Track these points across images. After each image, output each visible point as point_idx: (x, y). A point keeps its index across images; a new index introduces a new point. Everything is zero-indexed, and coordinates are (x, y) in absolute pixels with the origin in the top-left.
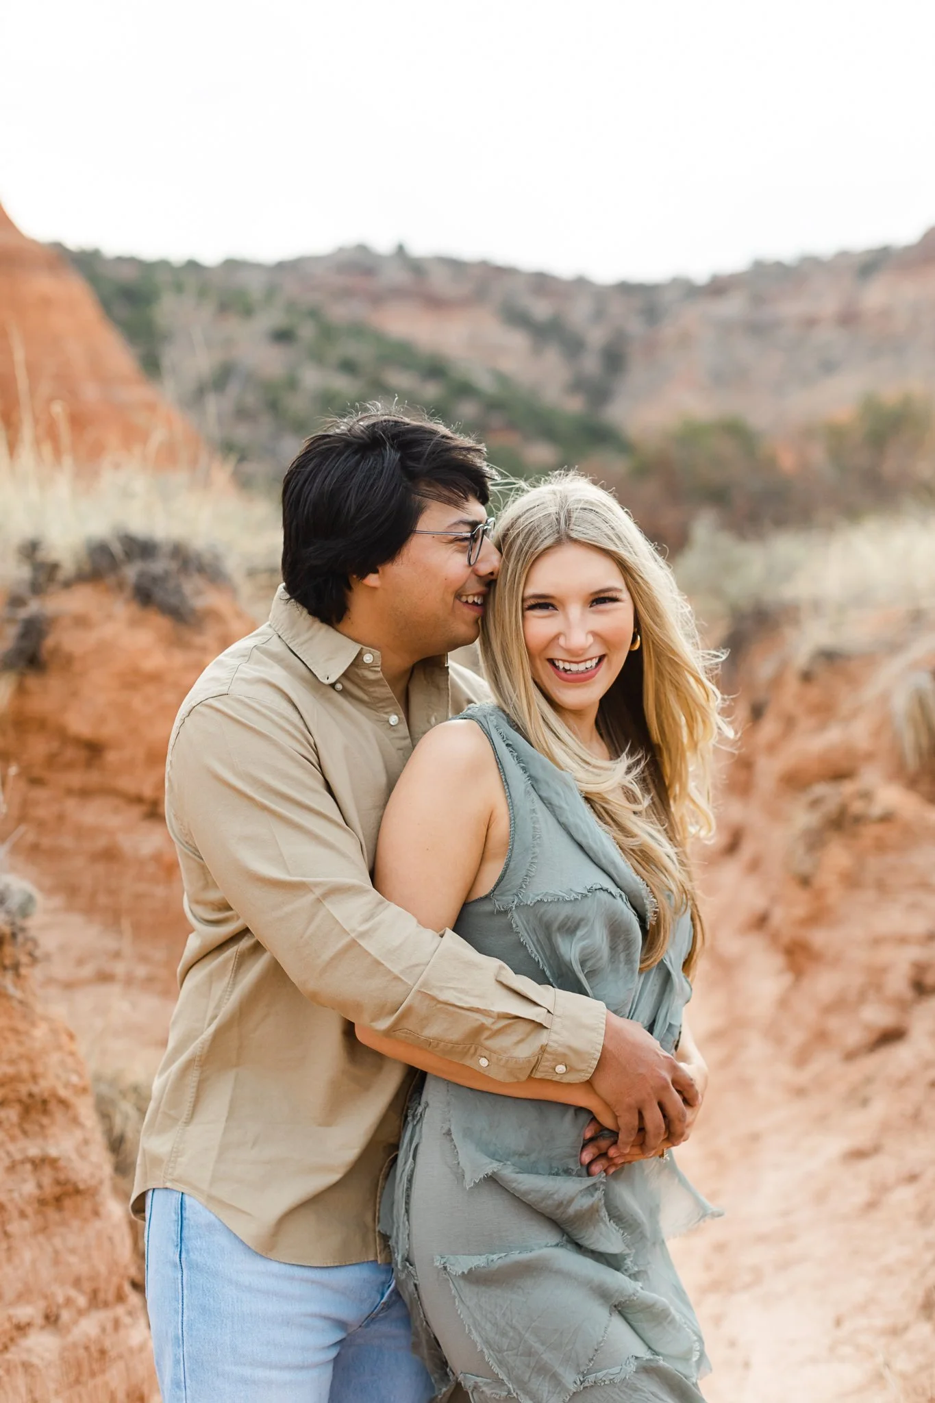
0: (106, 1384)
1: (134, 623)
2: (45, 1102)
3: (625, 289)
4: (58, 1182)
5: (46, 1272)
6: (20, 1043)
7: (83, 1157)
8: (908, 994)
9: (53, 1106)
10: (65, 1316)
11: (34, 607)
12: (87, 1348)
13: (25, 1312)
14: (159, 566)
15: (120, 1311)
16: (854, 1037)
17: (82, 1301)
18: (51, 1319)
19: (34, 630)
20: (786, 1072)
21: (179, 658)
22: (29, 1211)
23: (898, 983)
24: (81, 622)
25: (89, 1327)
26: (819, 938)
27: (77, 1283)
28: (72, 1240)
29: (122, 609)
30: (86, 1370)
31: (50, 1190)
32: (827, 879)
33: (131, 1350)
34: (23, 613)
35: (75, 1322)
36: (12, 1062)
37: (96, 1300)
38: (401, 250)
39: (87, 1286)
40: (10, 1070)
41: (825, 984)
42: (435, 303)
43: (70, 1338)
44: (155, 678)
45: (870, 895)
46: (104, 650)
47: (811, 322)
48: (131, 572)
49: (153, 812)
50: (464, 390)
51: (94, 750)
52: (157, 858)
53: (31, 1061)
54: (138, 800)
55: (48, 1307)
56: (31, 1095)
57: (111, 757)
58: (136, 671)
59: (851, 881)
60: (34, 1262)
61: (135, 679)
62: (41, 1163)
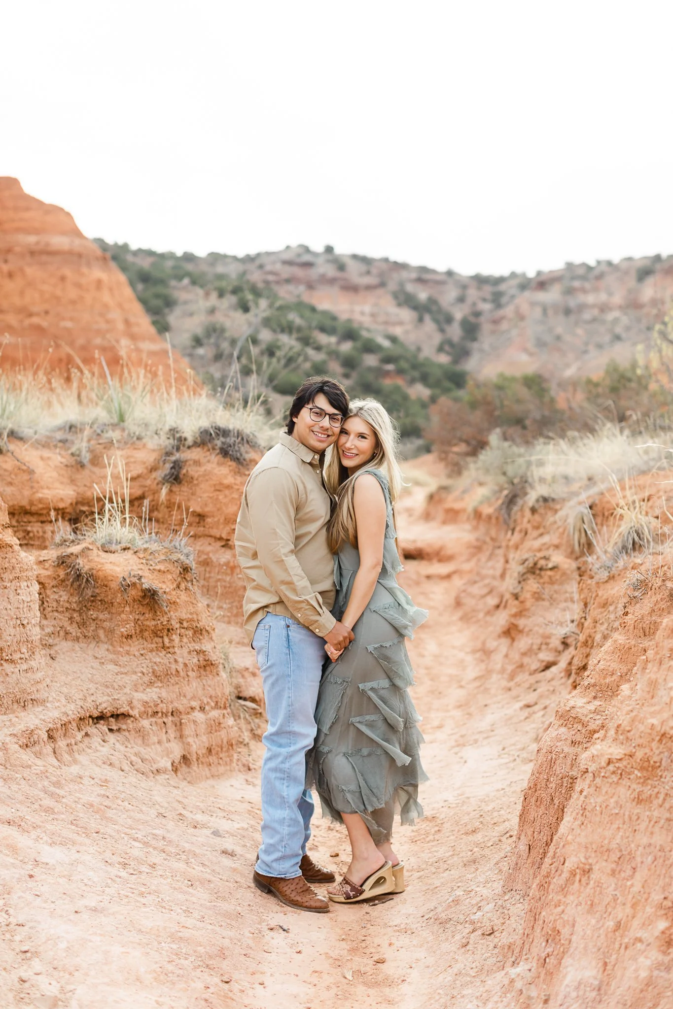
0: (220, 735)
1: (219, 464)
2: (201, 630)
3: (480, 280)
4: (205, 660)
5: (200, 692)
6: (194, 607)
7: (214, 653)
8: (561, 647)
9: (204, 632)
10: (207, 708)
11: (177, 456)
12: (214, 721)
13: (194, 704)
14: (231, 440)
15: (225, 711)
16: (535, 665)
17: (213, 704)
18: (202, 709)
19: (177, 466)
20: (504, 683)
21: (239, 479)
22: (195, 669)
23: (556, 643)
24: (197, 463)
25: (215, 713)
26: (521, 622)
27: (211, 697)
28: (209, 682)
29: (214, 458)
30: (214, 728)
31: (202, 663)
32: (526, 595)
33: (229, 726)
34: (173, 458)
35: (210, 711)
36: (191, 614)
37: (217, 706)
38: (329, 249)
39: (214, 700)
40: (190, 617)
41: (523, 643)
42: (351, 288)
43: (209, 716)
44: (229, 487)
45: (546, 603)
46: (207, 475)
47: (604, 308)
48: (218, 443)
49: (227, 544)
50: (370, 347)
51: (201, 517)
52: (227, 564)
53: (197, 615)
54: (220, 539)
55: (201, 704)
56: (197, 627)
57: (209, 520)
58: (221, 484)
59: (538, 597)
60: (196, 687)
61: (220, 488)
62: (198, 652)
